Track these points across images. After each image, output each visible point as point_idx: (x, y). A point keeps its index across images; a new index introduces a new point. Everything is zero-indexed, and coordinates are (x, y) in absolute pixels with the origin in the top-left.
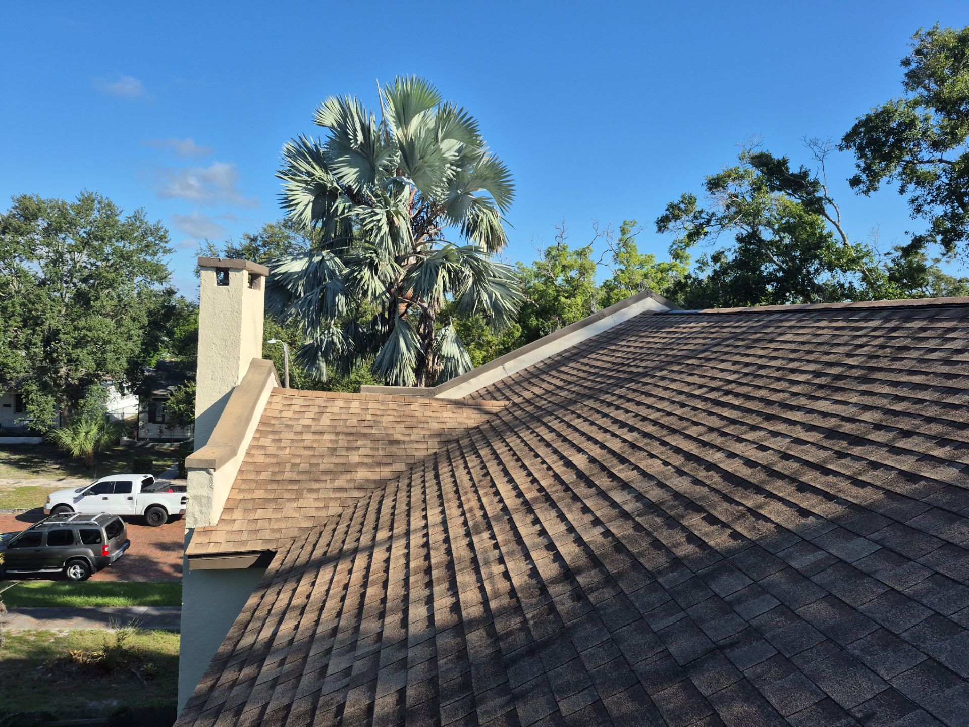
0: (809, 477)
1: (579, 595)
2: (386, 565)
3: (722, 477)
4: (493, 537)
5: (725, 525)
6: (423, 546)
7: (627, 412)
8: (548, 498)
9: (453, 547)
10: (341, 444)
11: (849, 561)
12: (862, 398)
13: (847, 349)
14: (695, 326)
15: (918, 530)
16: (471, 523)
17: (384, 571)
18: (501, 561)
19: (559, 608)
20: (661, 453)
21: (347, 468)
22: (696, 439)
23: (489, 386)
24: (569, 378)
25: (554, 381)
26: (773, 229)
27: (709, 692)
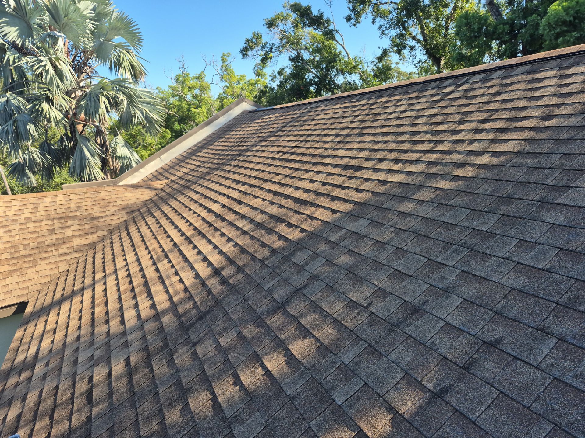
0: (337, 192)
1: (224, 281)
2: (104, 293)
3: (293, 201)
4: (170, 262)
5: (297, 227)
6: (127, 277)
7: (240, 174)
8: (200, 233)
9: (146, 273)
10: (56, 226)
11: (357, 232)
12: (359, 145)
13: (351, 118)
14: (272, 117)
15: (388, 209)
16: (155, 257)
17: (104, 297)
18: (177, 274)
19: (214, 291)
20: (261, 194)
21: (65, 240)
22: (278, 183)
23: (154, 172)
24: (204, 160)
25: (195, 163)
26: (309, 52)
27: (296, 313)
